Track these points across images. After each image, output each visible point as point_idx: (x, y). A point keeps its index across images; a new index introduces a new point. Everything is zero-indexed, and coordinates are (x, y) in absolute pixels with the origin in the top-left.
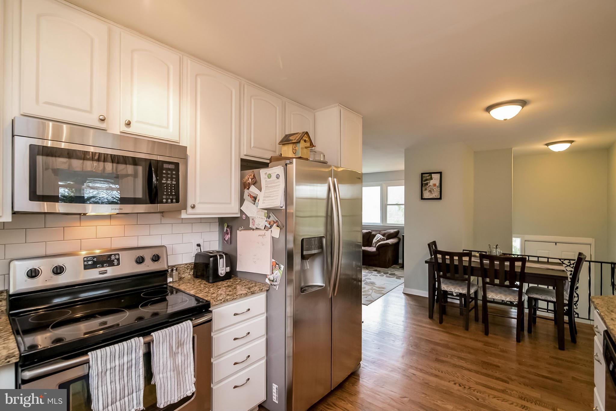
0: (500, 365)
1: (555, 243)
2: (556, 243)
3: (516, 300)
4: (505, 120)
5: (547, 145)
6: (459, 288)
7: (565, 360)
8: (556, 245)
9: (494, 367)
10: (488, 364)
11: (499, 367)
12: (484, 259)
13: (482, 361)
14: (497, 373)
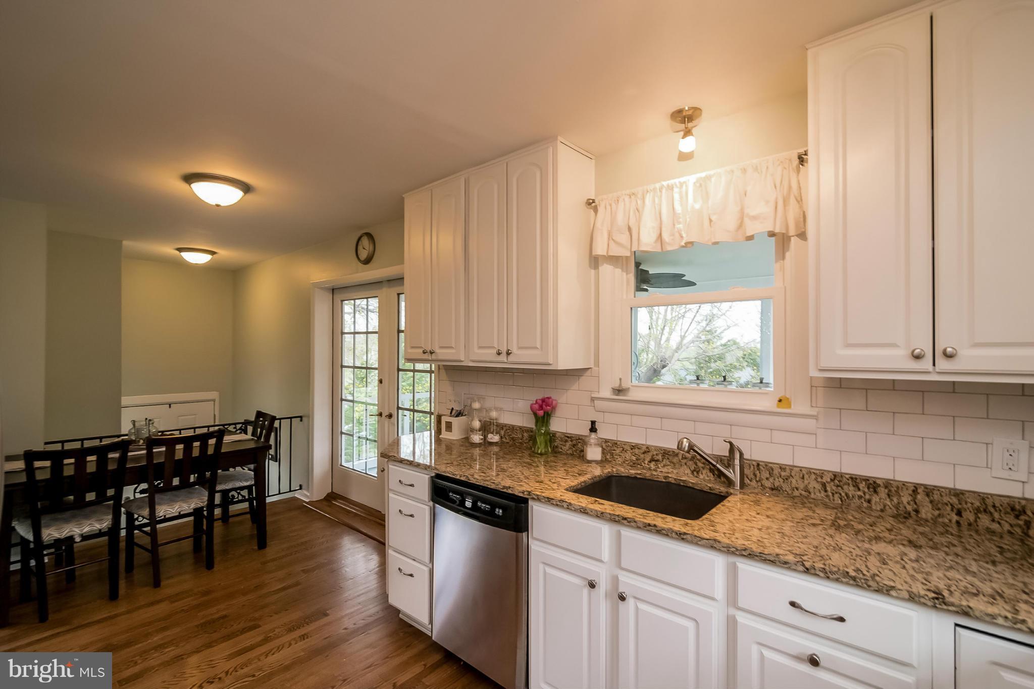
0: (224, 613)
1: (168, 405)
2: (170, 405)
3: (204, 502)
4: (218, 206)
5: (180, 250)
6: (89, 522)
7: (278, 558)
8: (170, 407)
9: (221, 621)
10: (210, 624)
11: (224, 617)
12: (154, 447)
13: (197, 626)
14: (232, 626)
